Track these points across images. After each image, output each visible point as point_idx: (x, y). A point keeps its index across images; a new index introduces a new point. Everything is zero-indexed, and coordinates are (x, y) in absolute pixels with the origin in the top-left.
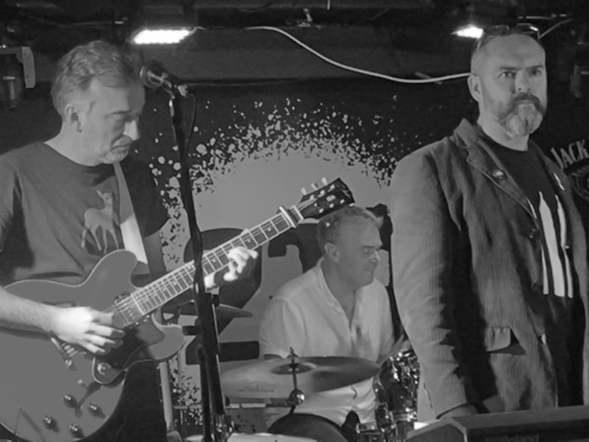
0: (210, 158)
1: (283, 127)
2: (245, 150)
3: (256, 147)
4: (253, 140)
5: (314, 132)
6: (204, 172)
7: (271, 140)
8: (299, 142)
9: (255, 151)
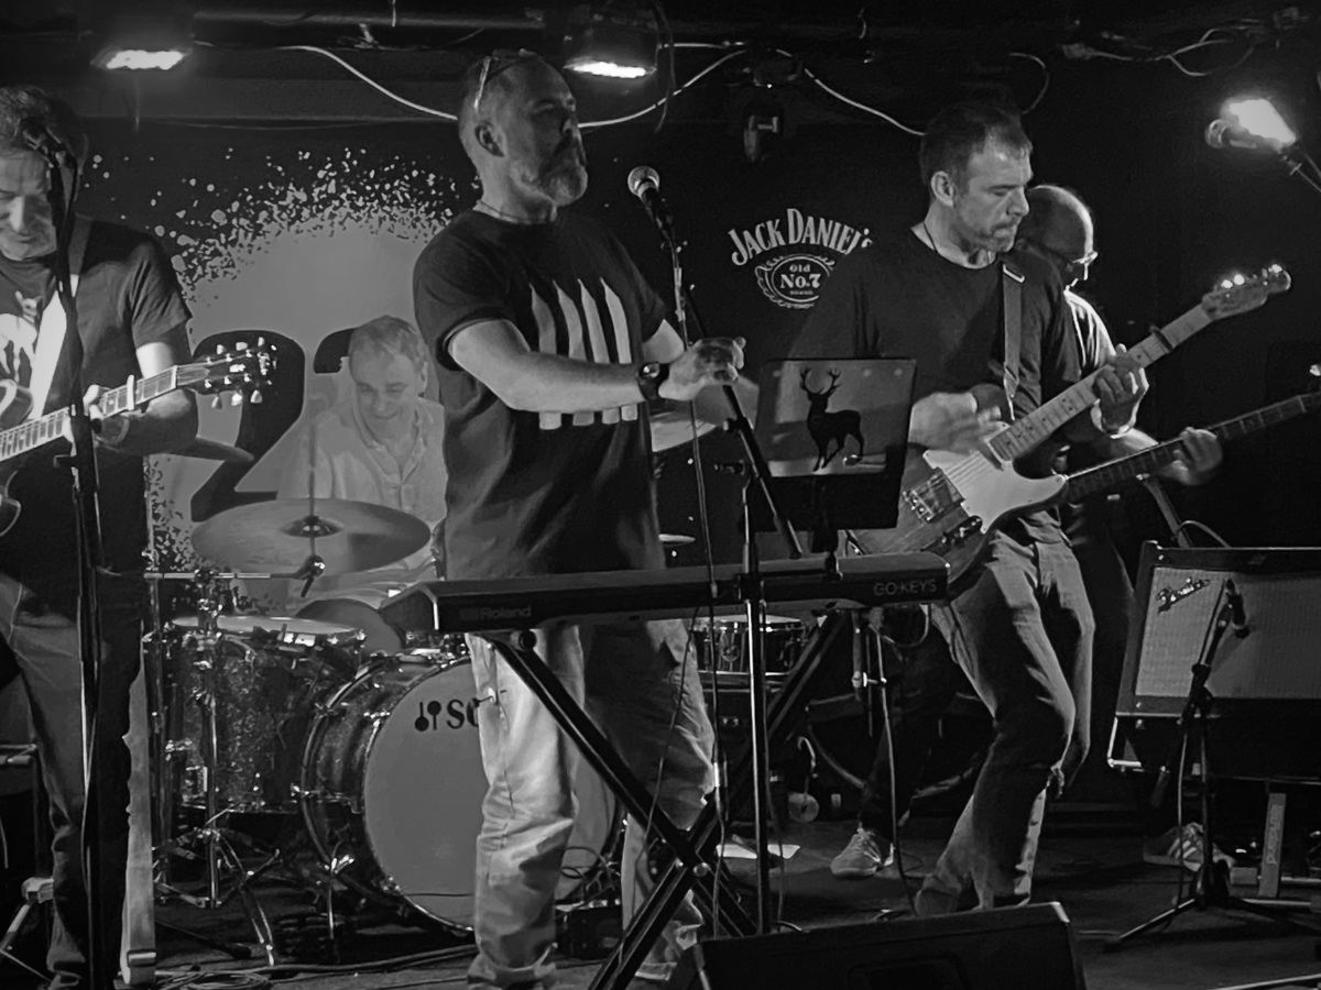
0: (231, 230)
1: (340, 190)
2: (282, 219)
3: (299, 217)
4: (294, 207)
5: (384, 197)
6: (221, 249)
7: (321, 207)
8: (362, 211)
9: (298, 222)
